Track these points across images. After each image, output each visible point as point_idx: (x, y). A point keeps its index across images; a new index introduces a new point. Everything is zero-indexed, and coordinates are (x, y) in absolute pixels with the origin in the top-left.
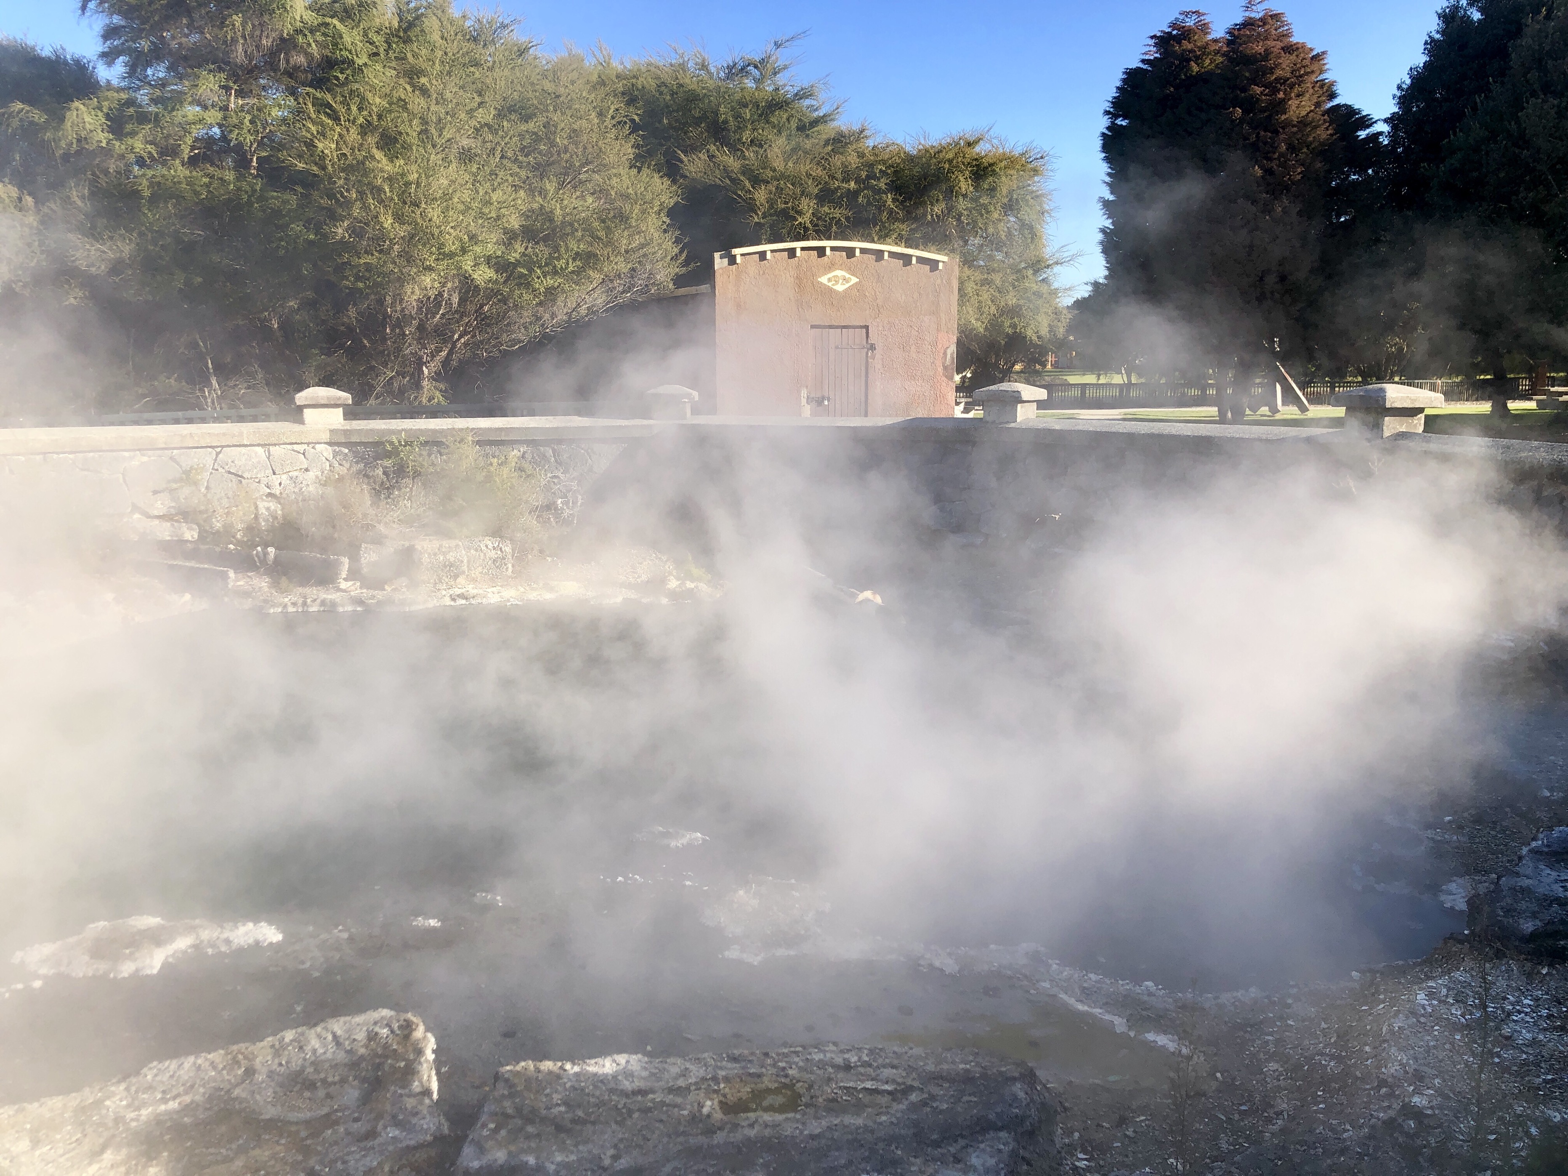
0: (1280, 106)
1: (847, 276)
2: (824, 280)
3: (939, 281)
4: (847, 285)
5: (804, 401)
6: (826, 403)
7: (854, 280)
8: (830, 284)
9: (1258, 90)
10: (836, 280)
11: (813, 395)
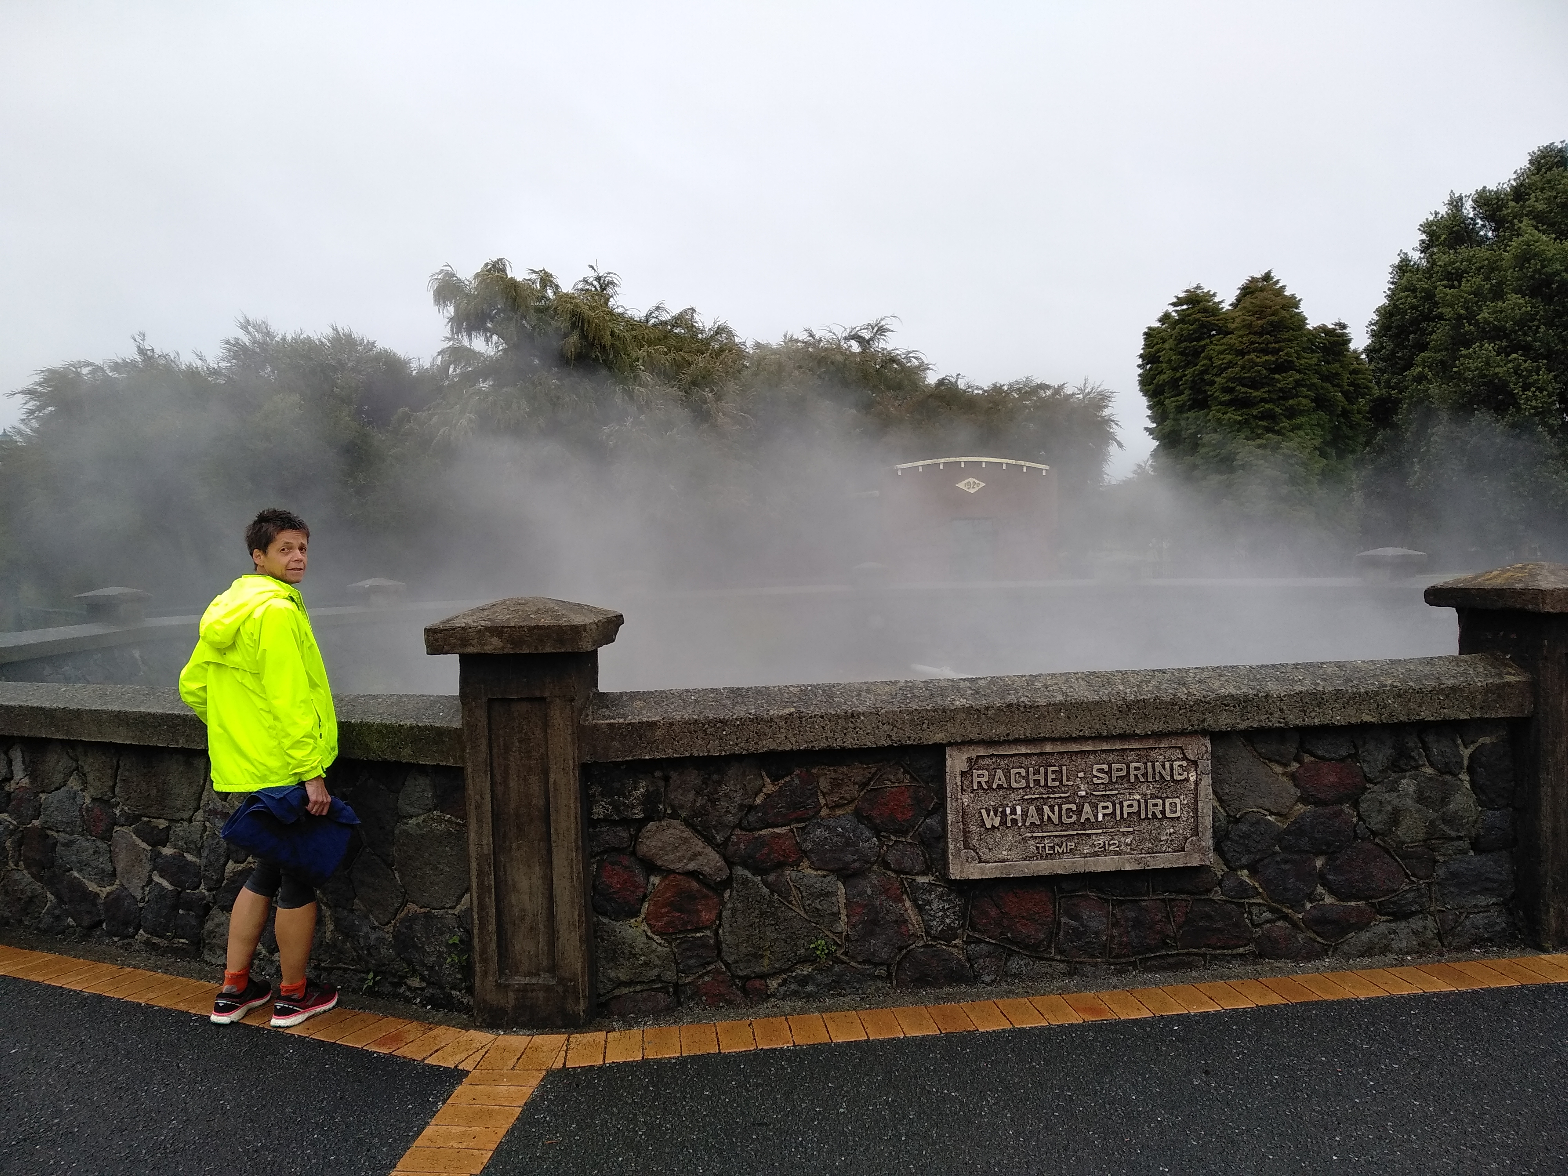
2: (960, 485)
4: (978, 489)
7: (982, 485)
8: (965, 488)
10: (969, 485)
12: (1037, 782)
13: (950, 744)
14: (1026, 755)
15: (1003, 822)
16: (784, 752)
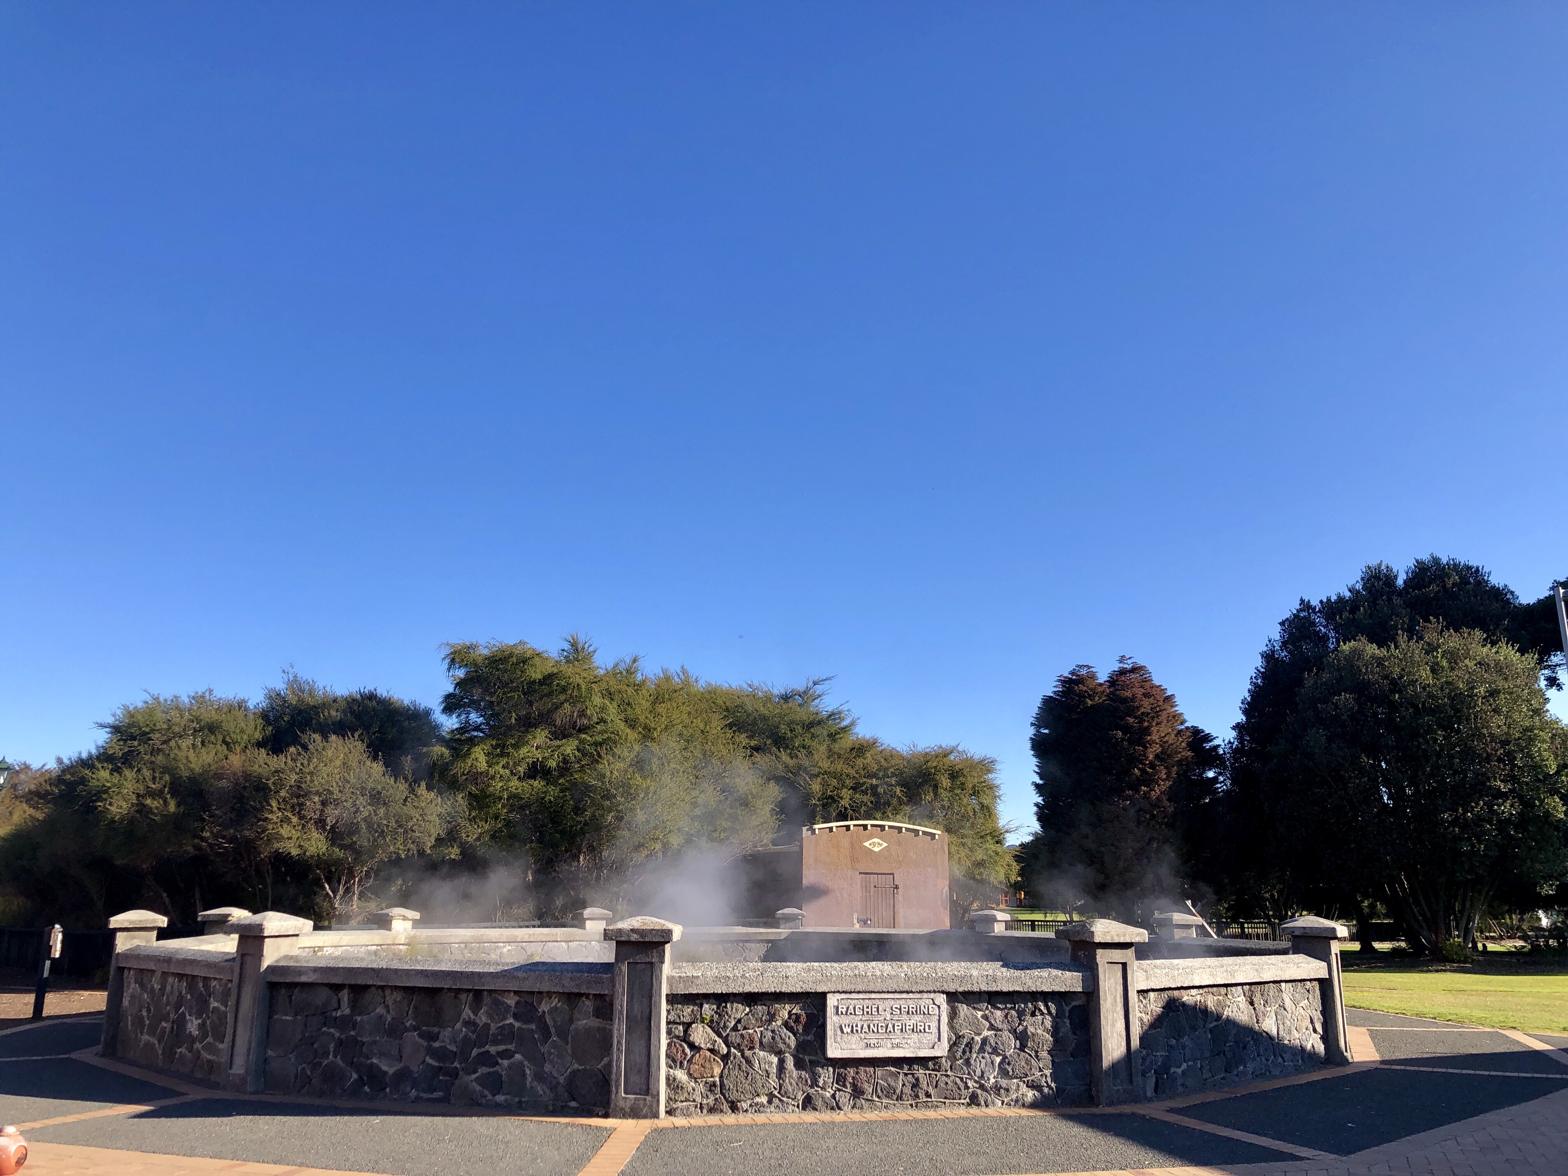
0: (1147, 731)
1: (881, 842)
2: (867, 844)
3: (936, 846)
4: (881, 848)
5: (855, 921)
6: (869, 922)
7: (885, 845)
8: (870, 847)
9: (1131, 720)
10: (874, 844)
11: (861, 917)
12: (868, 1013)
13: (829, 992)
14: (863, 999)
15: (852, 1031)
16: (755, 993)
